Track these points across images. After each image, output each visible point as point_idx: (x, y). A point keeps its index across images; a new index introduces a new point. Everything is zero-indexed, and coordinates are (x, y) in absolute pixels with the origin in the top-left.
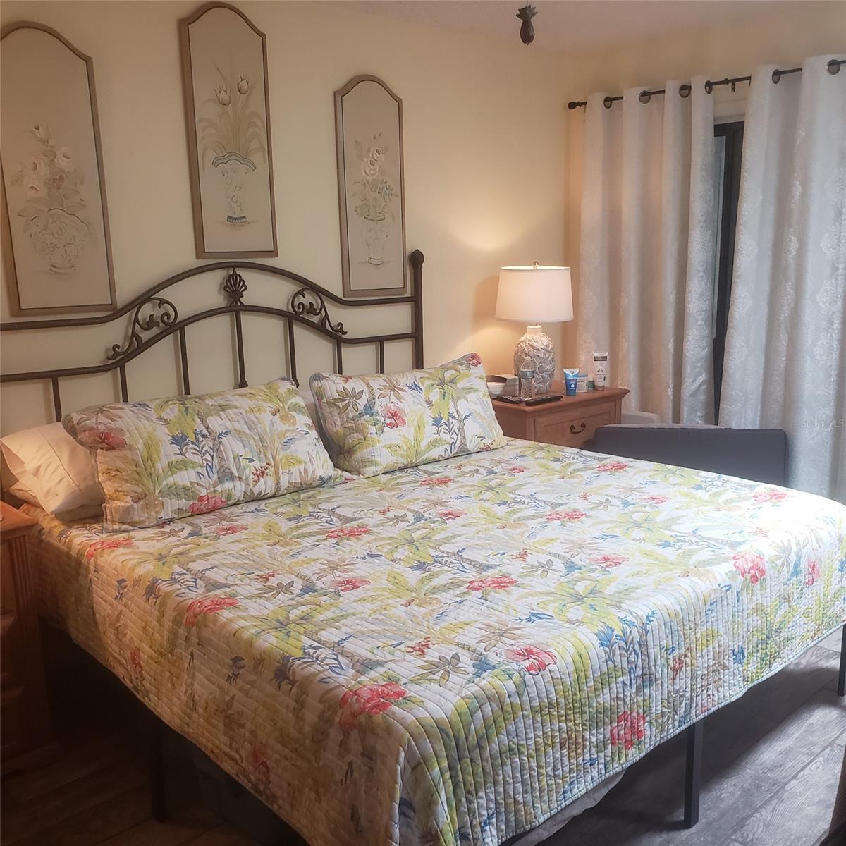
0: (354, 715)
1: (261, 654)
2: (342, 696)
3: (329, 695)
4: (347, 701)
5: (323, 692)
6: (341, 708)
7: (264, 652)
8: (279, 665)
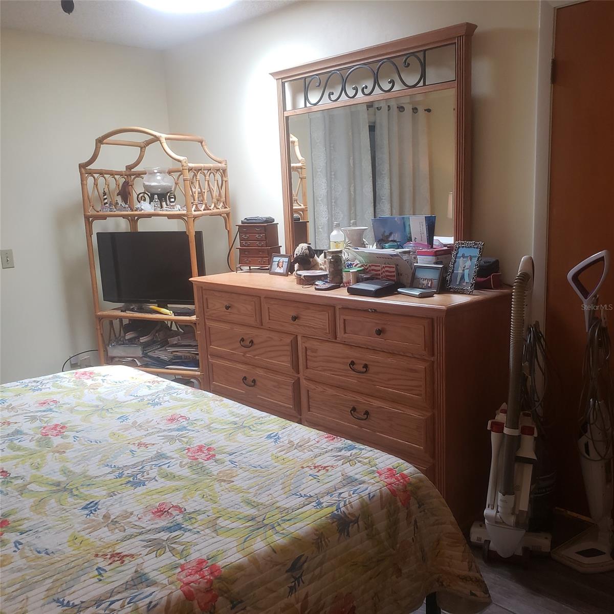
0: (405, 491)
1: (315, 534)
2: (389, 491)
3: (384, 499)
4: (394, 490)
5: (379, 500)
6: (396, 496)
7: (317, 530)
8: (336, 523)
